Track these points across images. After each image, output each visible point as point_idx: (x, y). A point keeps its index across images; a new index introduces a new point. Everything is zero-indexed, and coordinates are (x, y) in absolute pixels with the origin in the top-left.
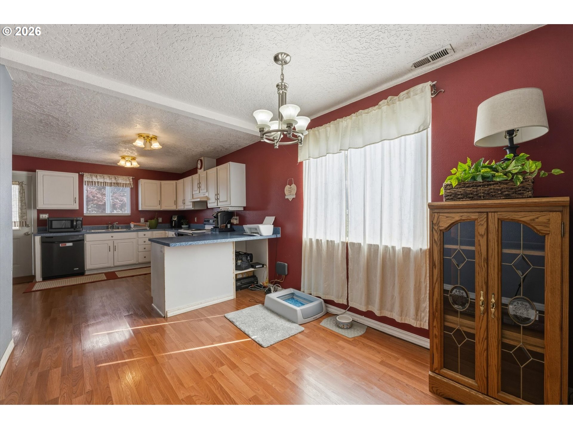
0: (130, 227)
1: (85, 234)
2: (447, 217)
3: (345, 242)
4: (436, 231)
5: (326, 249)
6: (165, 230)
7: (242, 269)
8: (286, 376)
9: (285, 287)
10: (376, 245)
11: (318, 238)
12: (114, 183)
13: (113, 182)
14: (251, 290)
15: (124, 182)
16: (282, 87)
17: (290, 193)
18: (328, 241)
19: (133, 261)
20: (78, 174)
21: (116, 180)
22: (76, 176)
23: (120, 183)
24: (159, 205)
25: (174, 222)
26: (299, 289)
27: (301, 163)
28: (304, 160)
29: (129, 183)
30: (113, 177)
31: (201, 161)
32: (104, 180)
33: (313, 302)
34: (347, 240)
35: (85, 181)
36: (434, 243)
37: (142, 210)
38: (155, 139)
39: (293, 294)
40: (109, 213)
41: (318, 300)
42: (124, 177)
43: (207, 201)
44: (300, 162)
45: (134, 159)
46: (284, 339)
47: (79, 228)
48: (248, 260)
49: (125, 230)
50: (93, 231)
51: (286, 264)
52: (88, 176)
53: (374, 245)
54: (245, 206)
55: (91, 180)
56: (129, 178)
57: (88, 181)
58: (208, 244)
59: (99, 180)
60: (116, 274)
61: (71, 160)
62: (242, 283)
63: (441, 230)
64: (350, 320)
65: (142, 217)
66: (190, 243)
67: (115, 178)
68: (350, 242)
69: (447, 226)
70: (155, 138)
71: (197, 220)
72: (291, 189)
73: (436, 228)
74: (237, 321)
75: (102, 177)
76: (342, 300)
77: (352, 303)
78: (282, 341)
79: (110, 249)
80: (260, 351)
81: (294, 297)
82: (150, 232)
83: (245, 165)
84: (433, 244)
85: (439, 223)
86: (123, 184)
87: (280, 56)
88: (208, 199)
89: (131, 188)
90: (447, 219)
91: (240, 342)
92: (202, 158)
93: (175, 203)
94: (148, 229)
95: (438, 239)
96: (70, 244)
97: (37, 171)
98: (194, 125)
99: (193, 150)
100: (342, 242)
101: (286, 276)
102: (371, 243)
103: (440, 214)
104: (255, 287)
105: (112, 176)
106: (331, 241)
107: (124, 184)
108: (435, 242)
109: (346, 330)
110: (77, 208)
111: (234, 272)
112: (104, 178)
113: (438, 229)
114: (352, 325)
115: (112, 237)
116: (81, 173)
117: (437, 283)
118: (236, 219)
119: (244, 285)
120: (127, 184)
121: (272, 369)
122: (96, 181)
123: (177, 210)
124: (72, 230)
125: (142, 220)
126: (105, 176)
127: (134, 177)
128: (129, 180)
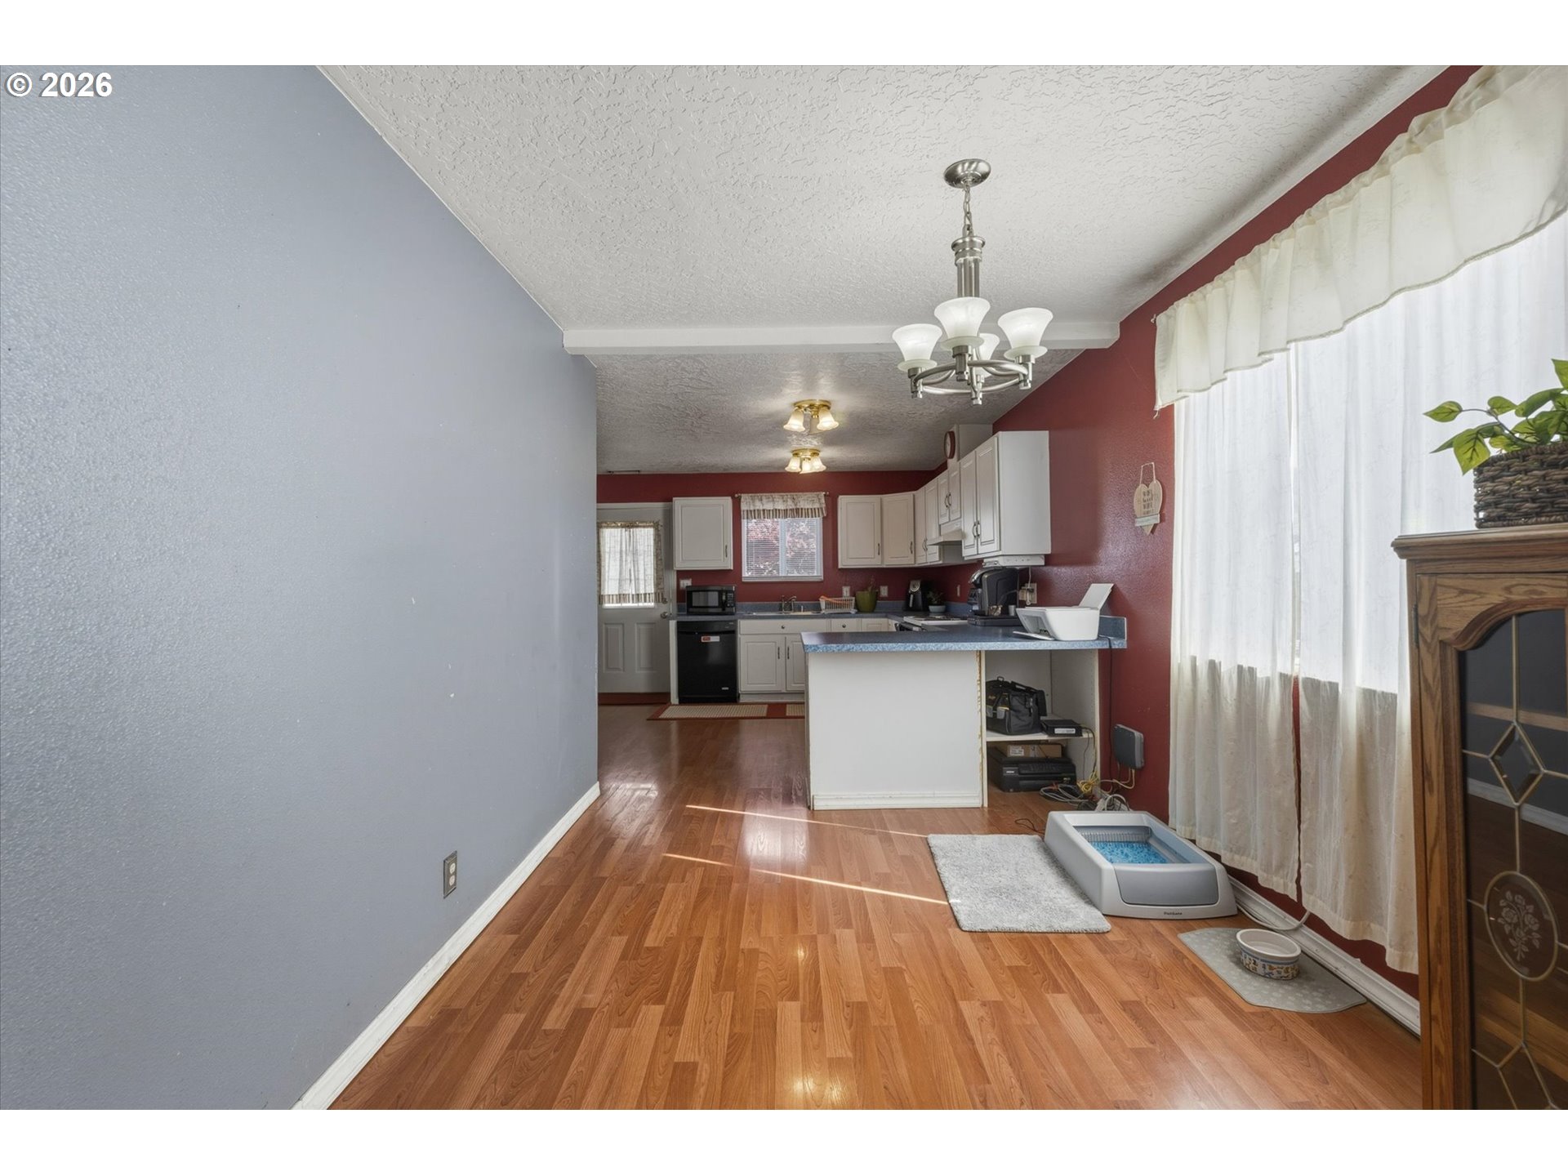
0: (818, 608)
1: (740, 618)
2: (1463, 592)
3: (1291, 676)
4: (1428, 646)
5: (1234, 695)
6: (886, 617)
7: (1009, 727)
8: (960, 1002)
9: (1135, 805)
10: (1391, 694)
11: (1213, 658)
12: (792, 510)
13: (789, 507)
14: (1046, 797)
15: (810, 506)
16: (964, 249)
17: (1146, 510)
18: (1240, 668)
20: (731, 498)
21: (795, 502)
22: (728, 502)
23: (802, 509)
24: (879, 554)
25: (912, 596)
26: (1164, 817)
27: (1169, 411)
28: (1177, 400)
29: (818, 506)
30: (789, 496)
31: (952, 434)
32: (774, 506)
33: (1189, 862)
34: (1296, 668)
35: (744, 510)
36: (1424, 693)
37: (844, 567)
38: (824, 408)
39: (1147, 830)
40: (783, 575)
41: (1205, 861)
42: (809, 494)
43: (961, 542)
44: (1162, 409)
45: (815, 453)
46: (1029, 930)
47: (731, 607)
48: (1030, 709)
49: (810, 613)
50: (754, 614)
51: (1137, 734)
52: (748, 501)
53: (1383, 693)
54: (1049, 552)
55: (752, 508)
56: (818, 495)
57: (747, 511)
58: (891, 652)
59: (765, 508)
61: (721, 471)
62: (1020, 774)
63: (1443, 644)
64: (1292, 953)
65: (845, 585)
66: (849, 646)
67: (792, 499)
68: (1307, 678)
69: (1462, 629)
70: (826, 406)
71: (961, 594)
72: (1150, 496)
73: (1429, 631)
74: (945, 856)
75: (771, 499)
76: (1282, 881)
77: (1312, 898)
78: (1020, 935)
79: (779, 654)
80: (947, 933)
81: (1151, 841)
82: (854, 621)
83: (1047, 432)
84: (1422, 697)
85: (1435, 616)
86: (807, 509)
87: (960, 169)
88: (964, 535)
89: (824, 518)
90: (1462, 598)
91: (919, 901)
92: (954, 429)
93: (911, 548)
94: (854, 612)
95: (1436, 679)
96: (717, 639)
97: (674, 499)
98: (884, 362)
99: (921, 414)
100: (1283, 677)
101: (1140, 771)
102: (1373, 687)
103: (1440, 581)
104: (1058, 793)
105: (788, 494)
106: (1249, 668)
107: (810, 511)
108: (1426, 690)
109: (1262, 979)
110: (731, 566)
111: (981, 736)
112: (774, 500)
113: (1435, 640)
114: (1297, 972)
115: (783, 627)
116: (736, 496)
117: (1437, 849)
118: (1031, 591)
119: (1025, 779)
120: (815, 509)
121: (943, 975)
122: (762, 508)
123: (916, 565)
124: (720, 610)
125: (846, 590)
126: (775, 498)
127: (828, 493)
128: (819, 499)
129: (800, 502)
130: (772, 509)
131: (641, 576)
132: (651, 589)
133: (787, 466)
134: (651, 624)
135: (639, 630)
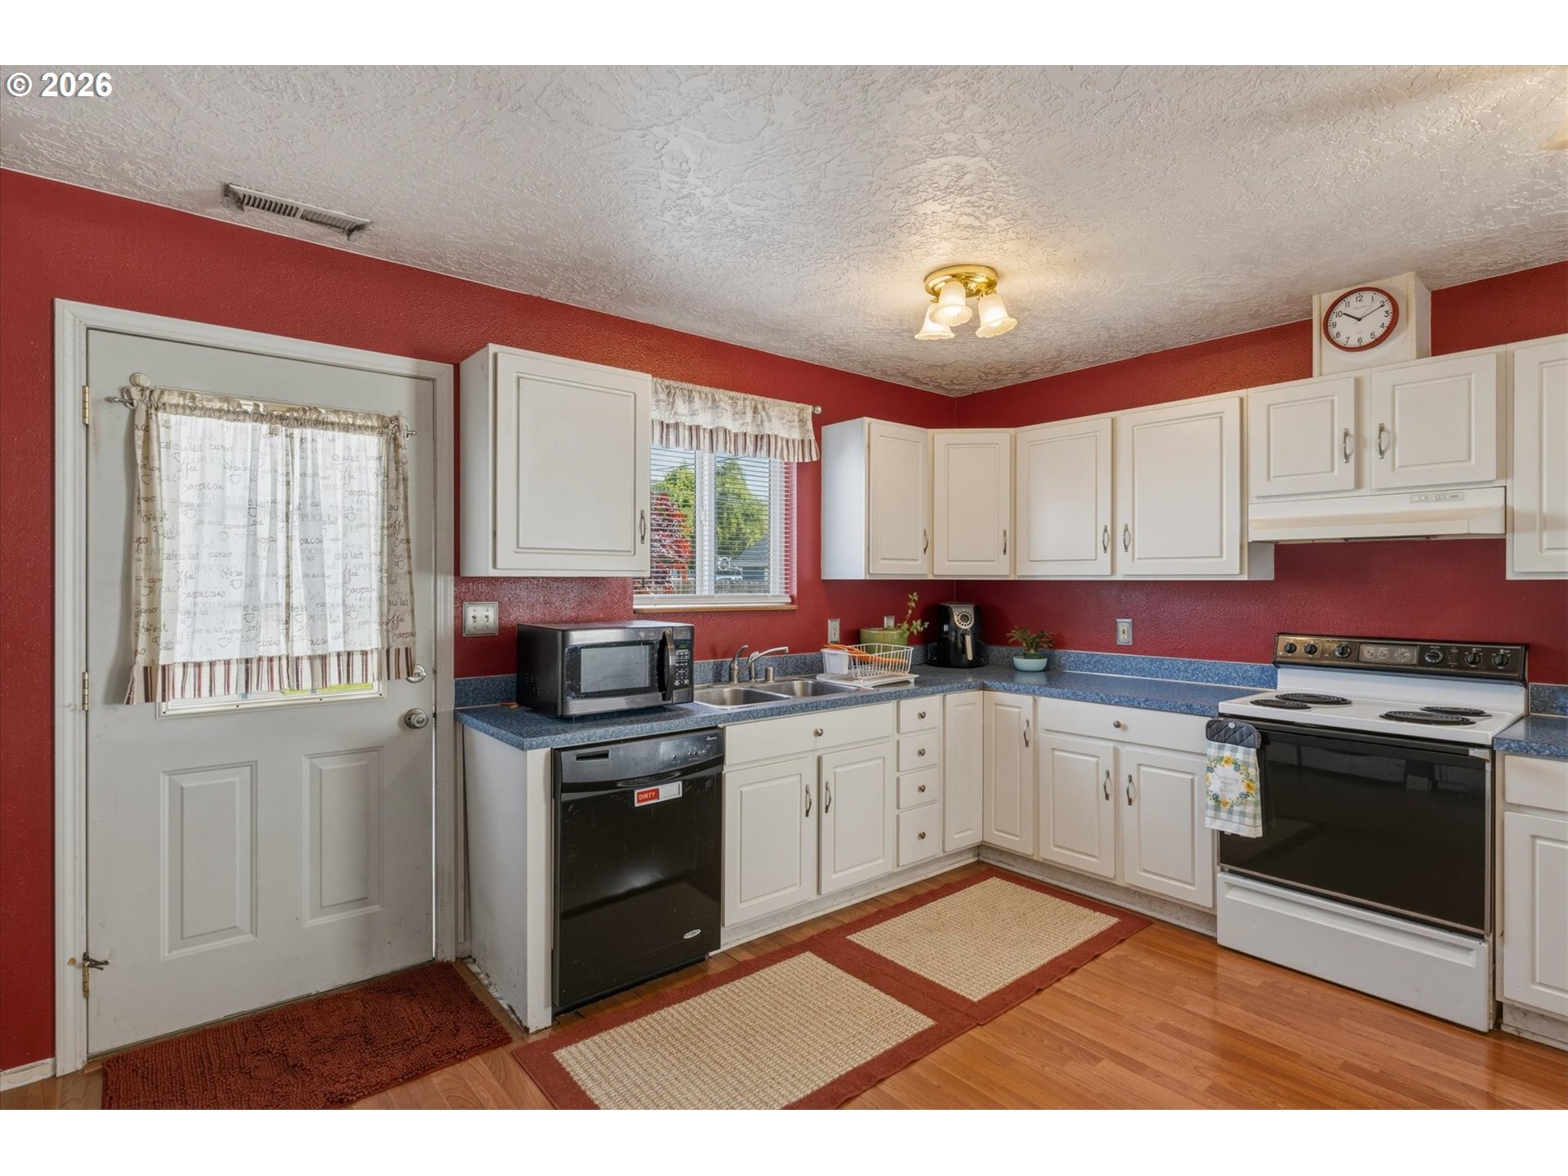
1: (724, 721)
12: (749, 435)
13: (749, 430)
15: (786, 436)
19: (882, 861)
21: (759, 417)
23: (776, 437)
24: (925, 552)
29: (798, 437)
30: (748, 403)
32: (716, 417)
37: (868, 578)
47: (681, 686)
55: (669, 419)
56: (801, 410)
65: (832, 616)
79: (807, 804)
86: (783, 440)
93: (1003, 543)
107: (784, 444)
110: (647, 570)
112: (715, 406)
115: (817, 734)
124: (655, 699)
125: (834, 628)
126: (721, 400)
127: (819, 409)
128: (802, 421)
129: (770, 421)
130: (710, 427)
131: (333, 596)
132: (369, 637)
134: (370, 753)
135: (318, 775)
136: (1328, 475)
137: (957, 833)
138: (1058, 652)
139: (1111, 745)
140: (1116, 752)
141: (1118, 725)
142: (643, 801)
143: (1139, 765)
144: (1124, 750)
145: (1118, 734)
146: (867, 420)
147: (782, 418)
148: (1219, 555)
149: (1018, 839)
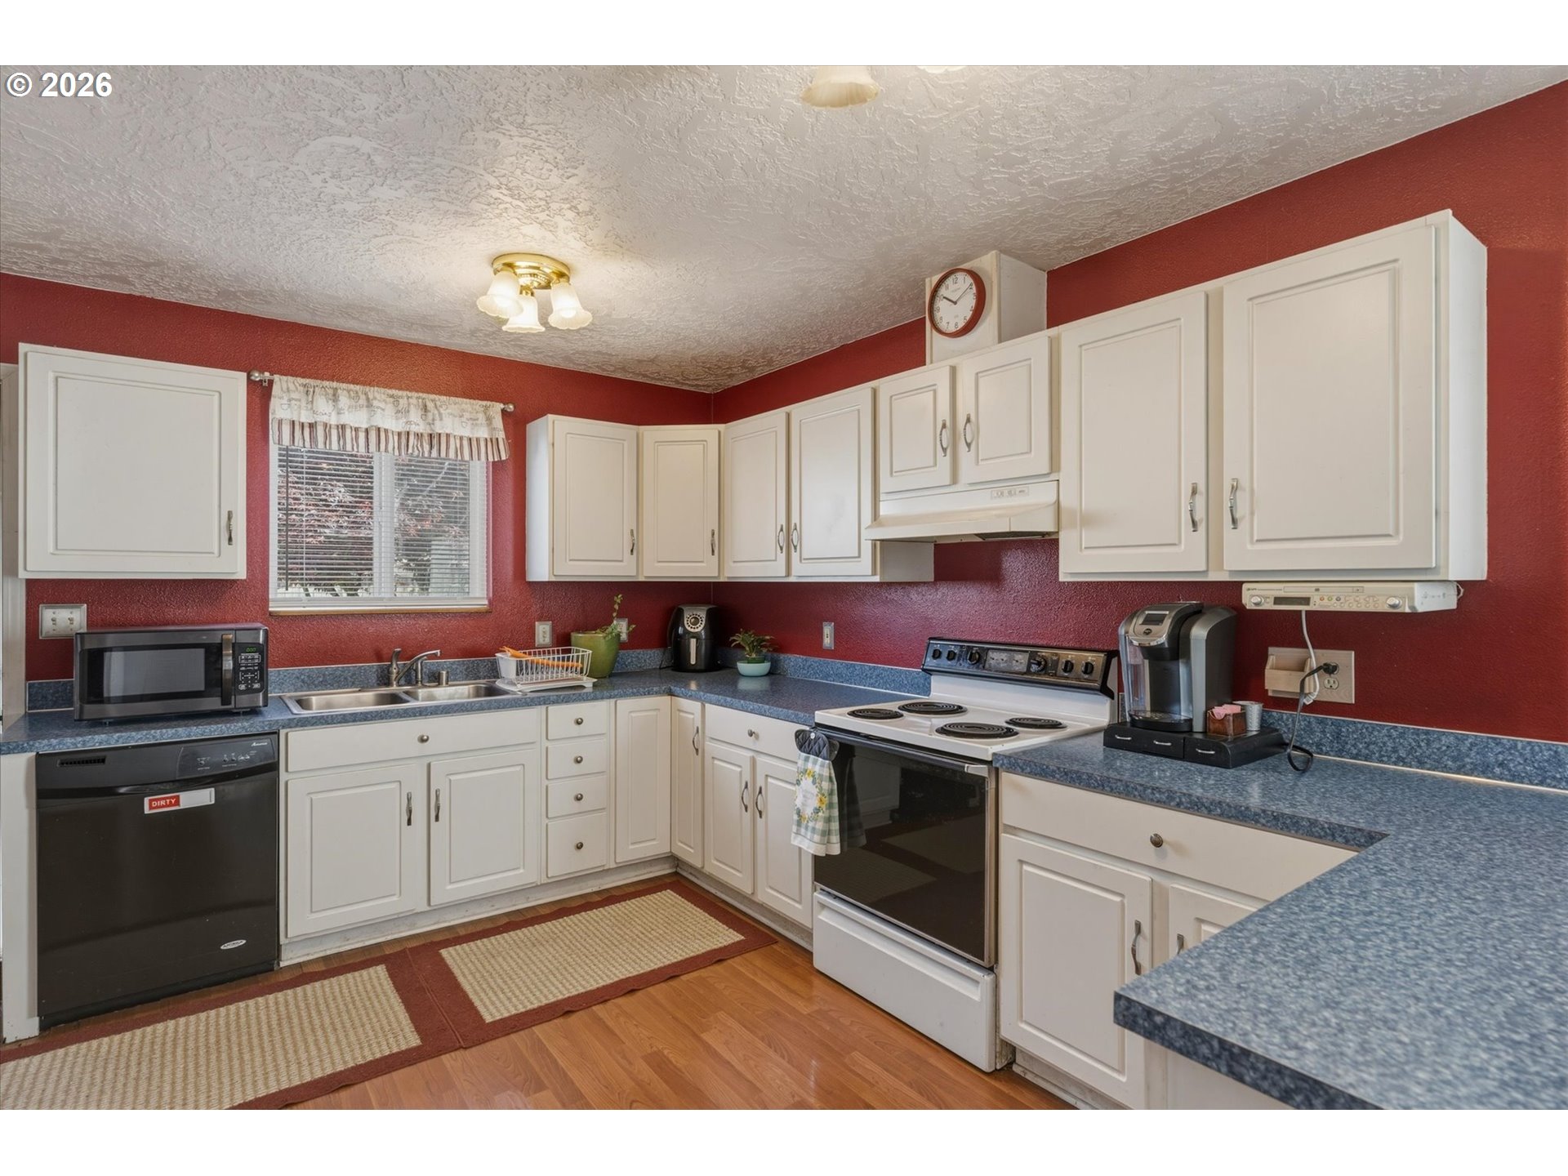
1: (283, 727)
6: (670, 693)
12: (417, 434)
13: (414, 429)
15: (466, 433)
19: (521, 871)
20: (244, 375)
21: (430, 416)
22: (234, 384)
23: (448, 436)
24: (632, 553)
25: (693, 642)
29: (486, 436)
30: (413, 401)
32: (370, 417)
35: (280, 422)
37: (551, 579)
42: (467, 404)
47: (249, 691)
49: (475, 695)
52: (293, 395)
55: (306, 418)
56: (486, 408)
57: (292, 423)
59: (345, 418)
60: (442, 960)
65: (541, 619)
67: (425, 409)
75: (363, 401)
79: (410, 812)
82: (600, 705)
86: (461, 438)
89: (495, 464)
93: (711, 543)
94: (588, 682)
96: (203, 797)
97: (25, 349)
105: (409, 394)
107: (465, 443)
110: (240, 572)
112: (369, 405)
115: (423, 740)
116: (256, 376)
120: (478, 440)
122: (333, 421)
123: (722, 579)
124: (211, 703)
125: (543, 632)
126: (375, 398)
127: (511, 407)
128: (489, 419)
129: (441, 419)
130: (365, 426)
133: (485, 294)
136: (932, 469)
137: (633, 844)
138: (782, 656)
139: (751, 754)
140: (753, 762)
141: (751, 734)
142: (157, 807)
143: (767, 776)
144: (760, 759)
145: (749, 742)
146: (550, 417)
147: (461, 416)
148: (857, 555)
149: (692, 851)
